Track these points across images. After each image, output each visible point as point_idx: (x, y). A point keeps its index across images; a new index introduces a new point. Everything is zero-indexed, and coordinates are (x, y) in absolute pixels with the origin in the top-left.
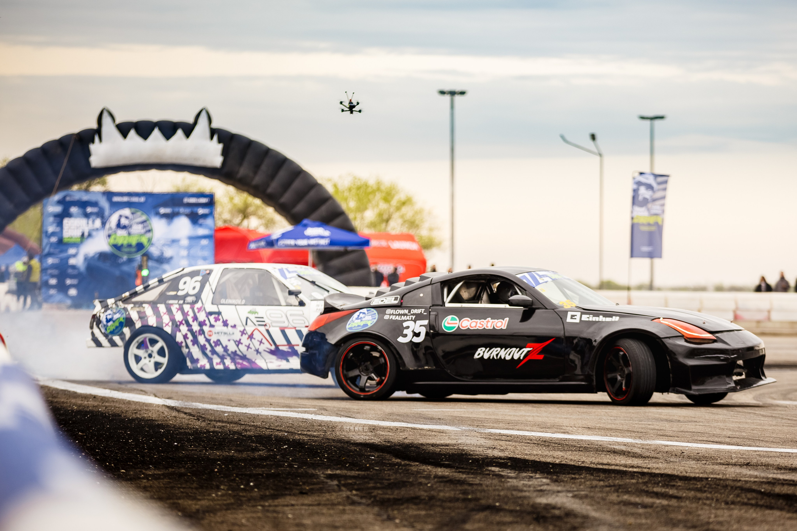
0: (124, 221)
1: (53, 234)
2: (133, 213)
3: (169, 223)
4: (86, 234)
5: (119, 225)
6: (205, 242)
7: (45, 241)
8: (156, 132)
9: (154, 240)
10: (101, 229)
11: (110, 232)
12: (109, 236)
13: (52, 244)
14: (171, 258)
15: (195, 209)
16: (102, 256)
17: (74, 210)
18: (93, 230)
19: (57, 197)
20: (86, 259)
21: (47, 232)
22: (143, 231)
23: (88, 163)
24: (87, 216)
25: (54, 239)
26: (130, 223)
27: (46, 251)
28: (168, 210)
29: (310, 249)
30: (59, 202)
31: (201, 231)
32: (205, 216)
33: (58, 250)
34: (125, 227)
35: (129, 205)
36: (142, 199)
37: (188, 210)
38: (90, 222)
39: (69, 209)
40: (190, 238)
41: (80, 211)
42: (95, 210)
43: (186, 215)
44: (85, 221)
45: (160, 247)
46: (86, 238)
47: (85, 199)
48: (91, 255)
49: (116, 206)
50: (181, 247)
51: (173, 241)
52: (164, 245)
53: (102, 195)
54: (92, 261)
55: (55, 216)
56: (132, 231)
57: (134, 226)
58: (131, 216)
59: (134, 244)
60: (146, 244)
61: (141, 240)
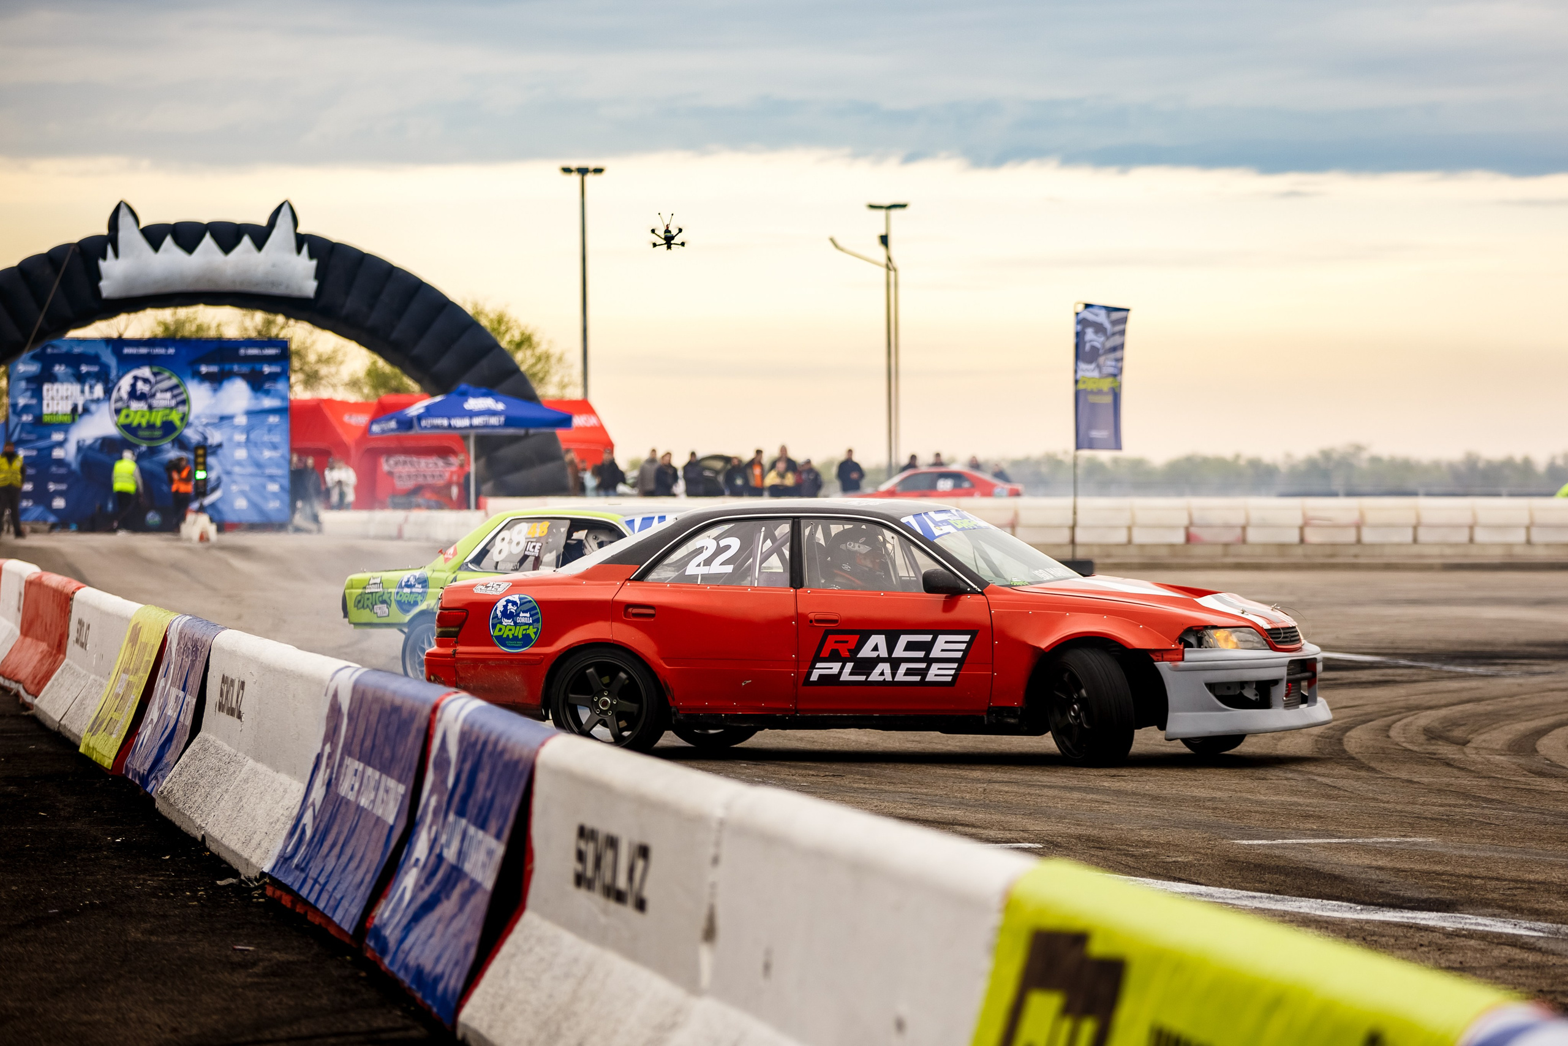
0: (141, 387)
1: (26, 409)
2: (155, 374)
3: (215, 390)
4: (80, 409)
5: (133, 394)
6: (273, 419)
7: (14, 420)
8: (208, 242)
9: (191, 418)
10: (104, 399)
11: (119, 405)
12: (118, 412)
13: (24, 425)
14: (220, 446)
15: (258, 367)
16: (105, 443)
17: (59, 369)
18: (93, 400)
20: (80, 448)
21: (16, 404)
22: (173, 402)
23: (98, 290)
24: (81, 379)
25: (27, 418)
26: (151, 389)
27: (15, 437)
28: (214, 369)
29: (474, 431)
30: (36, 358)
31: (268, 403)
32: (274, 377)
33: (33, 437)
34: (142, 397)
35: (149, 360)
36: (171, 351)
37: (245, 369)
38: (87, 388)
39: (53, 366)
40: (250, 413)
41: (70, 371)
42: (95, 369)
43: (244, 376)
44: (75, 388)
45: (200, 429)
46: (81, 415)
47: (77, 350)
48: (89, 442)
49: (128, 363)
50: (236, 427)
51: (222, 418)
52: (207, 425)
53: (103, 345)
54: (89, 453)
55: (30, 380)
56: (155, 402)
57: (159, 395)
58: (152, 379)
59: (158, 423)
60: (177, 423)
61: (170, 418)
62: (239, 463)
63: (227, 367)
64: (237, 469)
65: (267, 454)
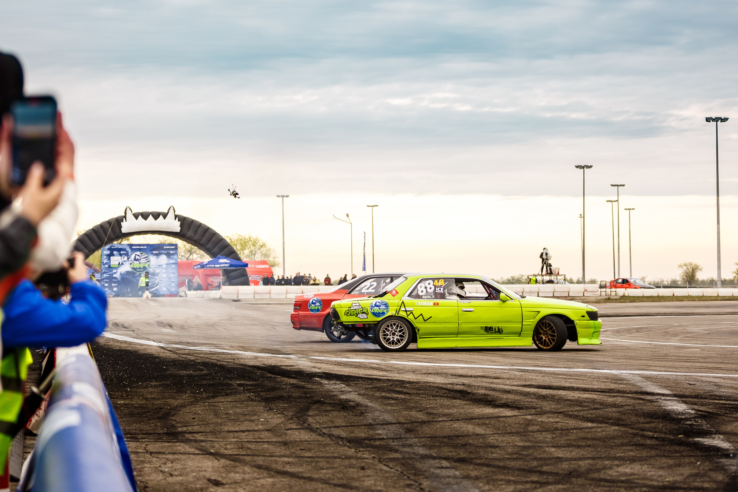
0: (137, 257)
1: (106, 263)
2: (141, 253)
4: (121, 264)
5: (135, 259)
6: (173, 266)
7: (103, 266)
8: (151, 216)
10: (127, 261)
11: (131, 262)
12: (131, 264)
13: (106, 268)
14: (159, 273)
15: (169, 251)
16: (128, 273)
17: (115, 253)
18: (124, 261)
19: (108, 247)
20: (121, 274)
21: (103, 262)
22: (146, 261)
23: (121, 231)
24: (121, 255)
25: (106, 266)
26: (140, 258)
27: (103, 271)
28: (157, 252)
29: (221, 268)
30: (109, 249)
31: (172, 261)
32: (173, 254)
33: (108, 270)
34: (138, 260)
35: (139, 250)
36: (145, 247)
37: (166, 252)
38: (122, 257)
39: (113, 252)
40: (167, 264)
41: (118, 253)
42: (125, 252)
43: (165, 254)
44: (120, 257)
45: (153, 268)
47: (120, 247)
48: (123, 272)
49: (134, 250)
50: (163, 268)
51: (159, 266)
52: (155, 268)
53: (127, 245)
54: (123, 275)
55: (107, 255)
56: (141, 261)
57: (142, 259)
58: (140, 255)
59: (142, 267)
60: (147, 267)
61: (145, 266)
62: (164, 278)
63: (161, 252)
64: (163, 280)
65: (172, 275)
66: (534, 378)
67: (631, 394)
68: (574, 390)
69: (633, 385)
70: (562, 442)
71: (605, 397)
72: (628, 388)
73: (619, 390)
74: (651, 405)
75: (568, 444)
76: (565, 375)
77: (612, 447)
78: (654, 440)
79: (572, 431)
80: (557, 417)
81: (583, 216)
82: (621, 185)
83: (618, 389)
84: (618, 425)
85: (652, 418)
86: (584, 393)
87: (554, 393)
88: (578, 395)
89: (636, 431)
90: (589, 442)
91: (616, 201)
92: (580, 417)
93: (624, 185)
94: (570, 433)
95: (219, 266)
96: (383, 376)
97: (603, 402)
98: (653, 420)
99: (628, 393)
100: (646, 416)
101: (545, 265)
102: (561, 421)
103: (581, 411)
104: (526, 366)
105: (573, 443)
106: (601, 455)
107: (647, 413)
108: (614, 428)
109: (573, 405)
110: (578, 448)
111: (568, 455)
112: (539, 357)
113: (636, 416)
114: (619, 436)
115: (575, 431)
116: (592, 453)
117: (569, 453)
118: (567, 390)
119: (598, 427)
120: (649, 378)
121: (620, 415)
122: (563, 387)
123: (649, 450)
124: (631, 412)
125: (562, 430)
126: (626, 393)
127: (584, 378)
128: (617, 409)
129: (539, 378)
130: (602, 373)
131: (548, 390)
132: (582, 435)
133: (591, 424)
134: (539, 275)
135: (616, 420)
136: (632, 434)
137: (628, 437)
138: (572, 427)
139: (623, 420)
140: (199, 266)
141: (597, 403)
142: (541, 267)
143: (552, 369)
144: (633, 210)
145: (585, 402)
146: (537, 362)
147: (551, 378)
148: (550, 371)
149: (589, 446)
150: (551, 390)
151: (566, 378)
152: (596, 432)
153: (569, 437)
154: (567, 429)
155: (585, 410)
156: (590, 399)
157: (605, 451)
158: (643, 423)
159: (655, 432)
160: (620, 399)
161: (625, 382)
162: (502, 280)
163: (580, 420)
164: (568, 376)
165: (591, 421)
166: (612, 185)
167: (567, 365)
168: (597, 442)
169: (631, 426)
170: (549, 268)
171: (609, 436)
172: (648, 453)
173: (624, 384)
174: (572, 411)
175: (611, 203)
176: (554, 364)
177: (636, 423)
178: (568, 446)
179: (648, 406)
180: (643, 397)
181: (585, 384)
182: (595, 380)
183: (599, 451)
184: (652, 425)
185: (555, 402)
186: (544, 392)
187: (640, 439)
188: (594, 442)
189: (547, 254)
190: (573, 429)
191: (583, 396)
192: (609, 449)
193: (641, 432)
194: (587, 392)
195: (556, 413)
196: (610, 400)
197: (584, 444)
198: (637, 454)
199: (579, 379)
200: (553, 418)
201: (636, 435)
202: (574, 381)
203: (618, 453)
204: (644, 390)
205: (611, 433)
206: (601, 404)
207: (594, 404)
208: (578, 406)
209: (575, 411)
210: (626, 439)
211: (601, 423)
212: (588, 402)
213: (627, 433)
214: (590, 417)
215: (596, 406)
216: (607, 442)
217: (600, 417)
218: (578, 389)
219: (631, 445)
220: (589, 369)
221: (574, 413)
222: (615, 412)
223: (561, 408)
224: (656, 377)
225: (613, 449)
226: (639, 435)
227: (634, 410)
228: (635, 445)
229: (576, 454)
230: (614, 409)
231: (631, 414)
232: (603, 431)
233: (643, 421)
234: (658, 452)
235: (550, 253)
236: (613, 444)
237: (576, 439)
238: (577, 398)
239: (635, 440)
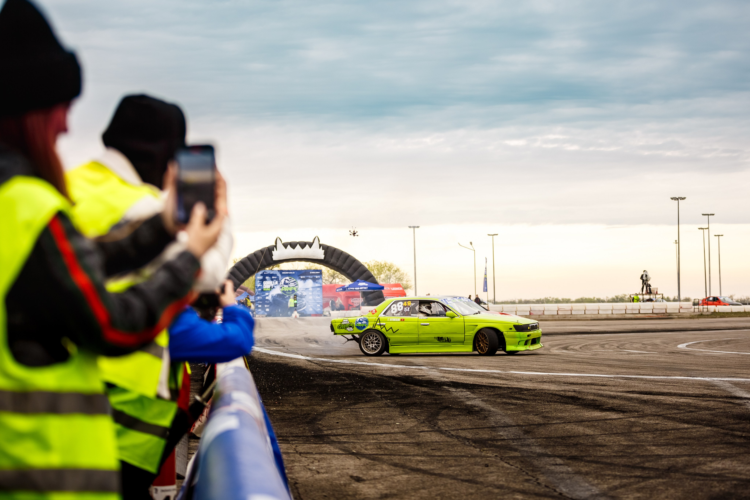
0: (287, 282)
1: (260, 287)
2: (290, 278)
3: (304, 282)
4: (272, 288)
5: (285, 284)
6: (319, 289)
7: (256, 290)
8: (298, 246)
9: (299, 289)
10: (278, 285)
11: (282, 286)
13: (259, 291)
14: (306, 295)
15: (314, 276)
16: (279, 295)
17: (267, 278)
18: (275, 285)
19: (261, 273)
20: (272, 297)
21: (257, 286)
22: (294, 285)
23: (272, 259)
24: (272, 280)
25: (260, 290)
26: (289, 282)
27: (257, 294)
28: (304, 277)
29: (361, 291)
30: (261, 275)
31: (317, 285)
32: (318, 279)
33: (261, 294)
34: (287, 284)
35: (288, 275)
36: (294, 273)
37: (311, 277)
38: (274, 282)
39: (265, 277)
40: (313, 287)
41: (270, 278)
42: (276, 277)
43: (311, 279)
44: (272, 282)
45: (301, 292)
46: (272, 289)
47: (271, 273)
48: (274, 295)
49: (283, 276)
50: (310, 291)
51: (306, 289)
52: (302, 291)
53: (278, 271)
54: (275, 298)
55: (260, 280)
56: (290, 285)
57: (291, 283)
58: (289, 279)
59: (291, 290)
60: (295, 290)
61: (294, 289)
62: (310, 300)
63: (307, 277)
64: (310, 301)
65: (317, 297)
66: (636, 385)
67: (722, 398)
68: (672, 395)
69: (724, 390)
70: (662, 441)
71: (699, 401)
72: (719, 393)
73: (712, 395)
74: (740, 408)
75: (667, 443)
76: (664, 382)
77: (705, 446)
78: (742, 438)
79: (670, 432)
80: (657, 420)
81: (678, 242)
82: (711, 215)
83: (710, 394)
84: (711, 426)
85: (740, 419)
86: (681, 398)
87: (654, 398)
88: (676, 400)
89: (726, 431)
90: (685, 441)
91: (707, 229)
92: (678, 419)
93: (713, 215)
94: (669, 433)
95: (358, 288)
96: (503, 385)
97: (698, 406)
98: (742, 421)
99: (719, 398)
100: (735, 418)
101: (645, 285)
102: (661, 423)
103: (678, 413)
104: (629, 375)
105: (671, 442)
106: (696, 452)
107: (736, 415)
108: (707, 428)
109: (671, 408)
110: (676, 446)
111: (667, 452)
112: (641, 366)
113: (727, 417)
114: (712, 436)
115: (673, 432)
116: (689, 451)
117: (668, 451)
118: (665, 395)
119: (693, 428)
120: (737, 384)
121: (712, 417)
122: (662, 393)
123: (738, 447)
124: (722, 414)
125: (662, 431)
126: (717, 398)
127: (681, 385)
128: (710, 412)
129: (641, 385)
130: (696, 380)
131: (649, 396)
132: (679, 435)
133: (687, 425)
134: (640, 294)
135: (709, 421)
136: (723, 433)
137: (719, 436)
138: (670, 428)
139: (715, 422)
140: (341, 289)
141: (692, 406)
142: (641, 288)
143: (652, 377)
144: (722, 236)
145: (682, 406)
146: (639, 371)
147: (651, 385)
148: (650, 379)
149: (685, 445)
150: (651, 396)
151: (664, 385)
152: (691, 432)
153: (667, 437)
154: (666, 430)
155: (682, 413)
156: (686, 403)
157: (700, 449)
158: (733, 424)
159: (744, 432)
160: (712, 403)
161: (716, 388)
162: (608, 299)
163: (678, 421)
164: (666, 383)
165: (687, 422)
166: (703, 215)
167: (666, 373)
168: (692, 440)
169: (722, 427)
170: (648, 288)
171: (703, 436)
172: (737, 450)
173: (715, 390)
174: (670, 414)
175: (702, 230)
176: (654, 373)
177: (726, 424)
178: (667, 444)
179: (737, 408)
180: (732, 401)
181: (681, 390)
182: (690, 386)
183: (694, 449)
184: (741, 426)
185: (655, 406)
186: (646, 397)
187: (730, 438)
188: (690, 441)
189: (646, 276)
190: (671, 430)
191: (680, 401)
192: (703, 447)
193: (731, 432)
194: (683, 397)
195: (656, 416)
196: (704, 403)
197: (681, 443)
198: (727, 451)
199: (676, 386)
200: (653, 420)
201: (727, 434)
202: (672, 388)
203: (711, 451)
204: (733, 394)
205: (705, 433)
206: (696, 407)
207: (690, 407)
208: (675, 409)
209: (673, 414)
210: (717, 438)
211: (695, 424)
212: (684, 406)
213: (719, 432)
214: (686, 419)
215: (691, 409)
216: (701, 441)
217: (694, 419)
218: (675, 395)
219: (722, 443)
220: (685, 377)
221: (672, 415)
222: (707, 414)
223: (661, 411)
224: (743, 383)
225: (707, 447)
226: (729, 435)
227: (725, 412)
228: (726, 443)
229: (674, 452)
230: (707, 412)
231: (722, 416)
232: (698, 431)
233: (733, 422)
234: (746, 449)
235: (650, 275)
236: (706, 443)
237: (674, 438)
238: (674, 402)
239: (726, 439)
